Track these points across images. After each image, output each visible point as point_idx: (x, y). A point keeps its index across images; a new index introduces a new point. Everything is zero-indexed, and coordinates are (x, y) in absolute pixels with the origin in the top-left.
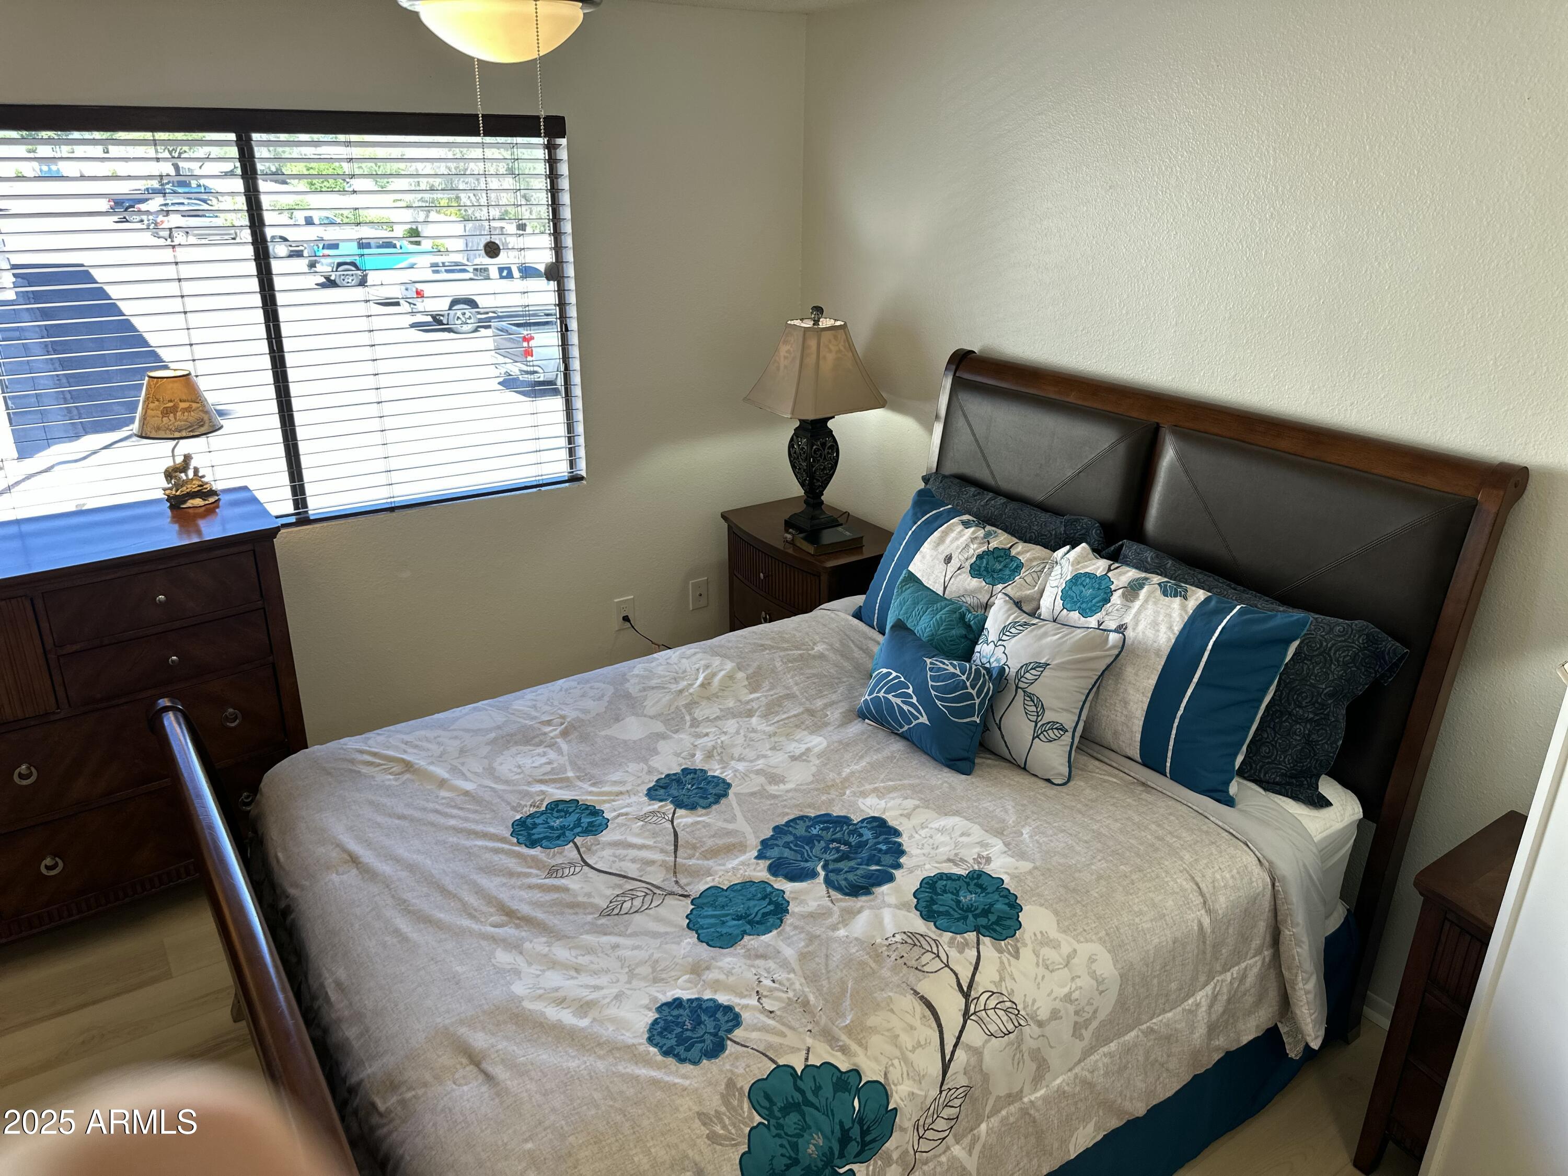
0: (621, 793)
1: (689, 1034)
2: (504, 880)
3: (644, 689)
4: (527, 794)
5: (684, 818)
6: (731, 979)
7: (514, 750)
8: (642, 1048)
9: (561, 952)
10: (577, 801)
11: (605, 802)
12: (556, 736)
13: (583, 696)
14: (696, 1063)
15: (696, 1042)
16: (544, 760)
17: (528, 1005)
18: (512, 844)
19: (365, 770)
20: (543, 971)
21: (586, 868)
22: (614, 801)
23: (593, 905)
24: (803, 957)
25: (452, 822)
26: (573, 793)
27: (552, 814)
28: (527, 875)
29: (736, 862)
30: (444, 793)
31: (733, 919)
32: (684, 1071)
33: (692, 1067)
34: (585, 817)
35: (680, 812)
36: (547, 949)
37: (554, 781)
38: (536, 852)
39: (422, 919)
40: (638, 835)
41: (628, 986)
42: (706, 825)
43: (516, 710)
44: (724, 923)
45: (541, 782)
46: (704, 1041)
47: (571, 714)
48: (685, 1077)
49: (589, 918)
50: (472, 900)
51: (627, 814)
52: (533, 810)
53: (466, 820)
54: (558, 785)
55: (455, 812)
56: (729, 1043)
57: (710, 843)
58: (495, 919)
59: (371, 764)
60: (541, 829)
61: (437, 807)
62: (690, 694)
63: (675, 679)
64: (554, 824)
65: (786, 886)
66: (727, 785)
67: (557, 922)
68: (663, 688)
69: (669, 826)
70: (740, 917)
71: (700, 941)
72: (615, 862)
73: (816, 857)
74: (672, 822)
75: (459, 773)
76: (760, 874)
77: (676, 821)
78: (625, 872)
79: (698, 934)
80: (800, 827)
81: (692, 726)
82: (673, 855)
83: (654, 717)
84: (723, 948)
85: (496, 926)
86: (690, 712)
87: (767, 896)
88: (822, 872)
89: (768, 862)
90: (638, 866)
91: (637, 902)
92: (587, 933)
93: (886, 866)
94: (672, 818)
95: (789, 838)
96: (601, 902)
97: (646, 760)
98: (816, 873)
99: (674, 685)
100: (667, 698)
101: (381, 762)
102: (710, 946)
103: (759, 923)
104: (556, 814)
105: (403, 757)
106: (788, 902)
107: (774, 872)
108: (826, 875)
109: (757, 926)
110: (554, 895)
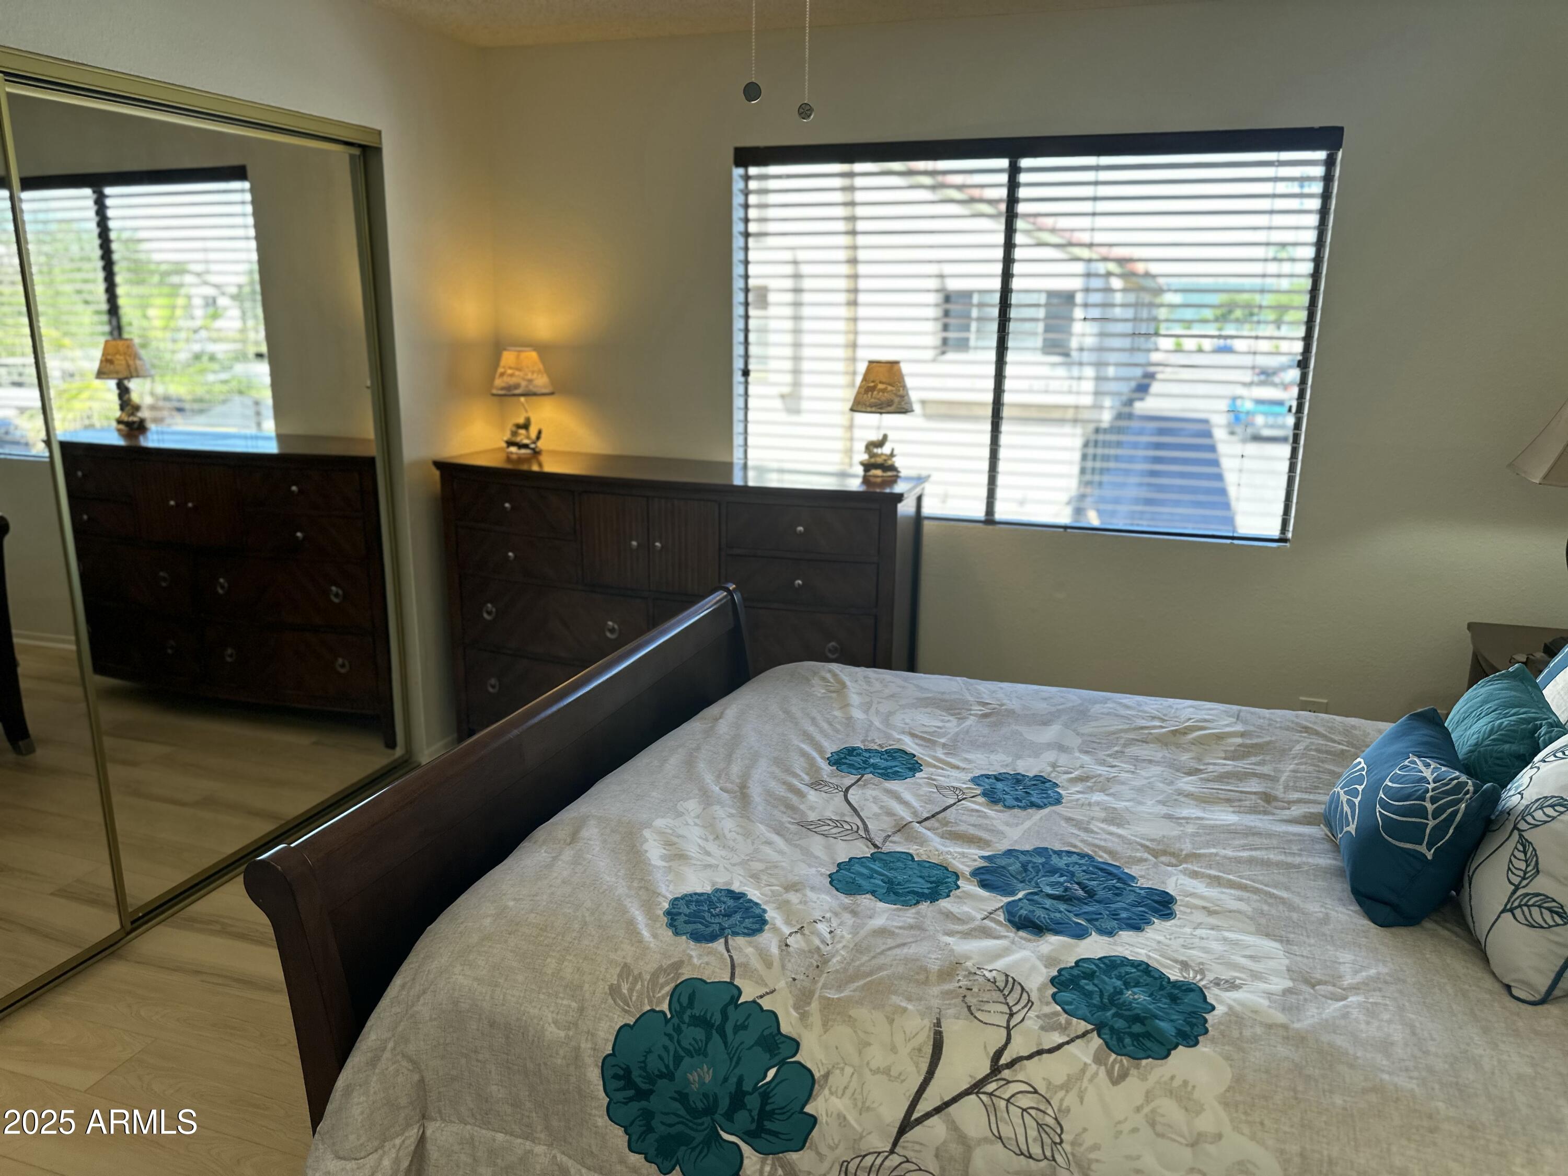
0: (958, 768)
1: (706, 915)
2: (777, 771)
3: (1108, 714)
4: (889, 737)
5: (979, 804)
6: (799, 907)
7: (929, 710)
8: (661, 899)
9: (728, 825)
10: (914, 756)
11: (935, 766)
12: (975, 715)
13: (1045, 699)
14: (676, 933)
15: (701, 923)
16: (940, 724)
17: (647, 833)
18: (823, 758)
19: (816, 681)
20: (696, 824)
21: (842, 793)
22: (943, 769)
23: (803, 815)
24: (882, 932)
25: (811, 729)
26: (923, 751)
27: (883, 754)
28: (796, 775)
29: (960, 850)
30: (837, 713)
31: (882, 880)
32: (660, 931)
33: (670, 933)
34: (902, 768)
35: (981, 799)
36: (724, 816)
37: (923, 738)
38: (826, 769)
39: (690, 763)
40: (917, 796)
41: (729, 866)
42: (986, 816)
43: (976, 689)
44: (871, 877)
45: (913, 735)
46: (707, 927)
47: (1014, 705)
48: (655, 936)
49: (785, 819)
50: (736, 769)
51: (934, 780)
52: (876, 747)
53: (822, 731)
54: (921, 742)
55: (825, 726)
56: (722, 940)
57: (963, 828)
58: (729, 786)
59: (824, 679)
60: (858, 759)
61: (819, 717)
62: (1151, 734)
63: (1154, 718)
64: (872, 761)
65: (969, 887)
66: (1058, 801)
67: (760, 808)
68: (1129, 719)
69: (952, 802)
70: (890, 882)
71: (830, 876)
72: (866, 800)
73: (1037, 884)
74: (959, 801)
75: (867, 707)
76: (965, 868)
77: (963, 802)
78: (863, 810)
79: (837, 871)
80: (1066, 860)
81: (1109, 755)
82: (919, 820)
83: (1083, 734)
84: (837, 890)
85: (721, 789)
86: (1125, 745)
87: (939, 883)
88: (1020, 895)
89: (986, 864)
90: (879, 811)
91: (835, 831)
92: (767, 825)
93: (1095, 926)
94: (964, 799)
95: (1041, 860)
96: (812, 816)
97: (1019, 757)
98: (1013, 893)
99: (1143, 721)
100: (1120, 727)
101: (832, 680)
102: (831, 883)
103: (896, 894)
104: (886, 756)
105: (848, 683)
106: (948, 896)
107: (976, 873)
108: (1020, 900)
109: (892, 894)
110: (790, 795)
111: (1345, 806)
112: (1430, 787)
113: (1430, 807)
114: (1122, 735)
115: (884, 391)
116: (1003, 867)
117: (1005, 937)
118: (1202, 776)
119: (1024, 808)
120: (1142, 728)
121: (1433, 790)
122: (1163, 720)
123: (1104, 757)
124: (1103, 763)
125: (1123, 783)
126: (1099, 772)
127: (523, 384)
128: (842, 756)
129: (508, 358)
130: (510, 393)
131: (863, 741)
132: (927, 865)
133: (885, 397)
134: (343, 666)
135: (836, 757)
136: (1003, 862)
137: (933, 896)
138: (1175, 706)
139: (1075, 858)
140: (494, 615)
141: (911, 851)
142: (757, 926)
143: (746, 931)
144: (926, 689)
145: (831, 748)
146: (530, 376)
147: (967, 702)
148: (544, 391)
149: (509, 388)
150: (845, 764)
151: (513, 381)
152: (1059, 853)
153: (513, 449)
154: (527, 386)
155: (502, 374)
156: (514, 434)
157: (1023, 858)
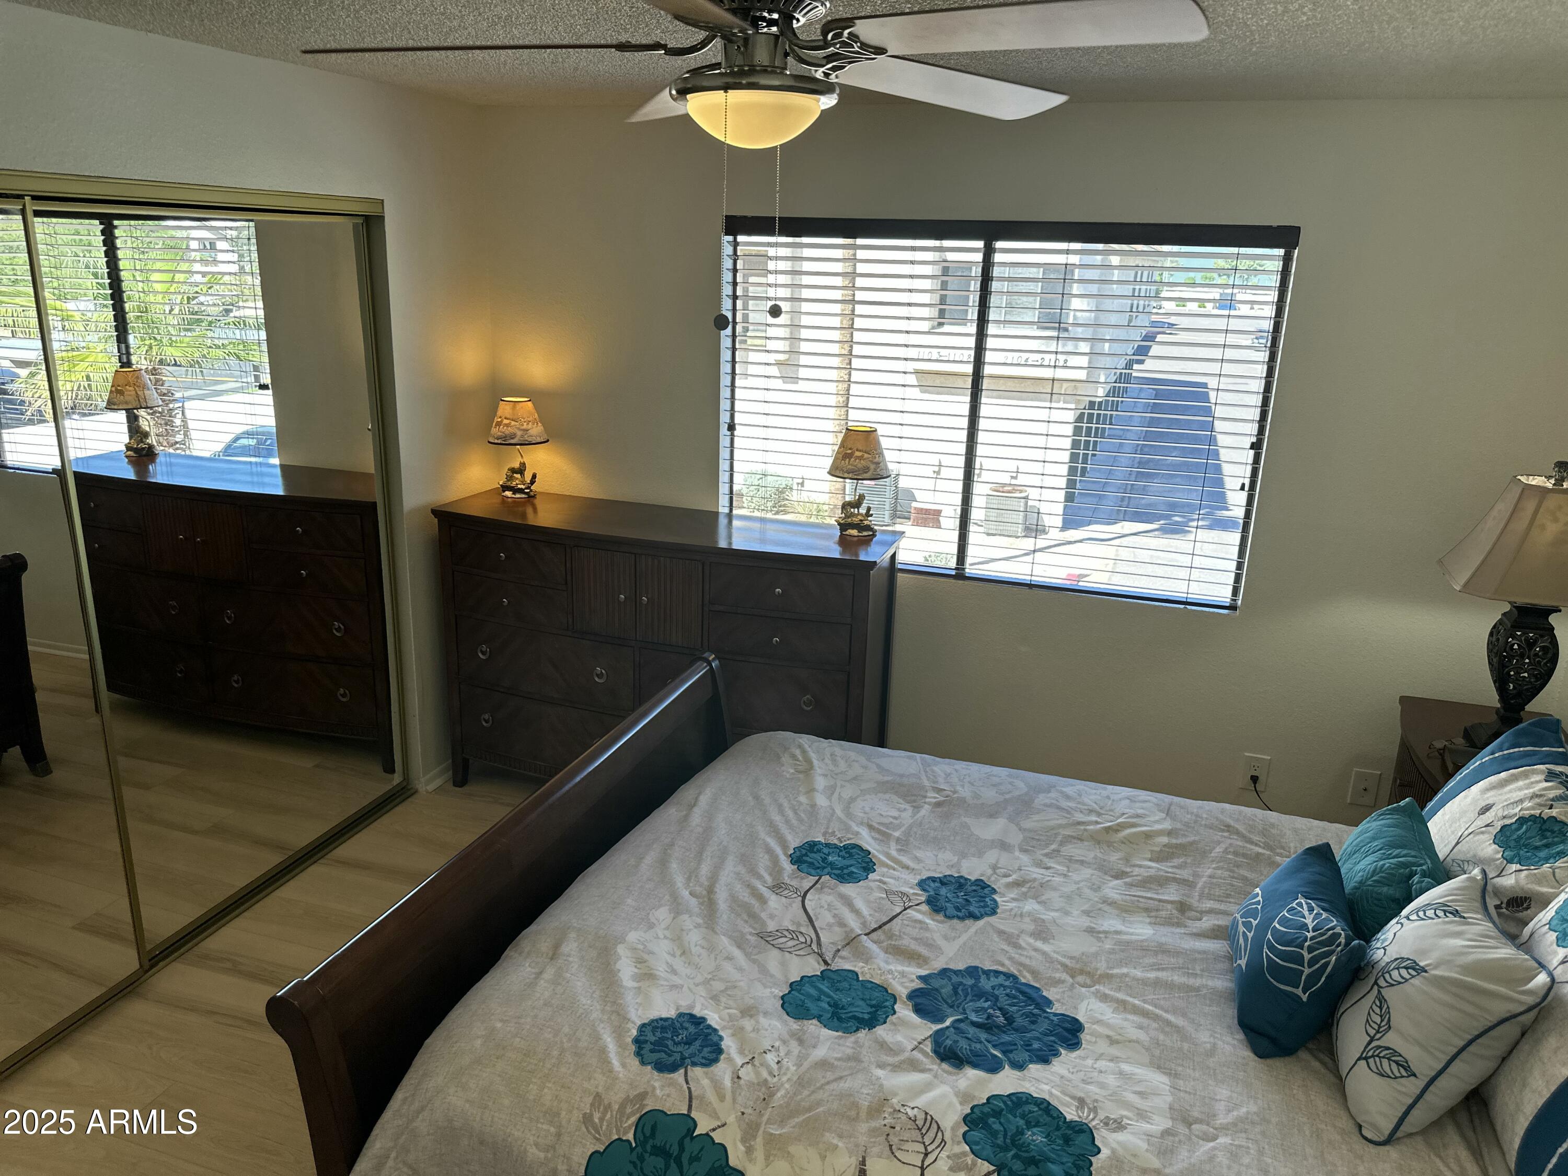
0: (907, 868)
1: (670, 1043)
2: (743, 871)
3: (1050, 806)
4: (848, 829)
5: (921, 914)
6: (752, 1035)
7: (887, 796)
8: (630, 1025)
9: (694, 937)
10: (869, 853)
11: (887, 866)
12: (929, 804)
13: (994, 785)
14: (643, 1063)
15: (665, 1052)
16: (896, 814)
17: (621, 950)
18: (785, 854)
19: (786, 759)
20: (665, 937)
21: (800, 898)
22: (894, 869)
23: (764, 924)
24: (824, 1064)
25: (777, 818)
26: (878, 847)
27: (841, 851)
28: (760, 877)
29: (900, 968)
30: (803, 799)
31: (829, 1003)
32: (628, 1061)
33: (637, 1063)
34: (857, 868)
35: (925, 908)
36: (691, 927)
37: (879, 831)
38: (788, 867)
39: (663, 862)
40: (868, 902)
41: (692, 986)
42: (926, 928)
43: (933, 771)
44: (819, 999)
45: (869, 827)
46: (670, 1056)
47: (965, 792)
48: (624, 1065)
49: (747, 929)
50: (705, 869)
51: (884, 883)
52: (836, 842)
53: (787, 822)
54: (877, 836)
55: (790, 814)
56: (682, 1071)
57: (906, 942)
58: (698, 889)
59: (794, 757)
60: (817, 856)
61: (786, 804)
62: (1085, 830)
63: (1091, 811)
64: (830, 858)
65: (904, 1011)
66: (994, 912)
67: (725, 917)
68: (1068, 812)
69: (898, 910)
70: (835, 1005)
71: (782, 998)
72: (822, 907)
73: (964, 1010)
74: (905, 909)
75: (830, 791)
76: (901, 989)
77: (908, 911)
78: (817, 919)
79: (789, 992)
80: (994, 981)
81: (1046, 855)
82: (867, 931)
83: (1025, 830)
84: (788, 1014)
85: (691, 894)
86: (1062, 844)
87: (878, 1007)
88: (948, 1023)
89: (922, 986)
90: (832, 920)
91: (791, 943)
92: (730, 937)
93: (1009, 1059)
94: (909, 907)
95: (969, 982)
96: (771, 926)
97: (963, 855)
98: (942, 1020)
99: (1081, 815)
100: (1060, 822)
101: (801, 758)
102: (782, 1006)
103: (840, 1019)
104: (843, 853)
105: (815, 762)
106: (885, 1022)
107: (914, 996)
108: (947, 1027)
109: (835, 1020)
110: (753, 901)
111: (1241, 937)
112: (1309, 935)
113: (1307, 956)
114: (1060, 830)
115: (860, 458)
116: (937, 990)
117: (930, 1070)
118: (1127, 880)
119: (962, 919)
120: (1079, 823)
121: (1312, 939)
122: (1099, 814)
123: (1041, 857)
124: (1039, 864)
125: (1055, 889)
126: (1034, 876)
127: (519, 433)
128: (804, 852)
129: (504, 410)
130: (506, 442)
131: (824, 834)
132: (870, 986)
133: (861, 464)
134: (344, 695)
135: (798, 853)
136: (936, 983)
137: (871, 1022)
138: (1112, 797)
139: (1001, 979)
140: (488, 654)
141: (856, 969)
142: (713, 1056)
143: (704, 1061)
144: (887, 770)
145: (794, 842)
146: (525, 426)
147: (922, 788)
148: (539, 440)
149: (505, 437)
150: (806, 862)
151: (508, 431)
152: (987, 973)
153: (508, 494)
154: (522, 436)
155: (499, 424)
156: (510, 478)
157: (955, 979)
